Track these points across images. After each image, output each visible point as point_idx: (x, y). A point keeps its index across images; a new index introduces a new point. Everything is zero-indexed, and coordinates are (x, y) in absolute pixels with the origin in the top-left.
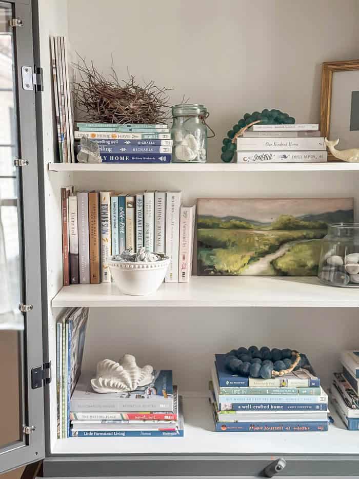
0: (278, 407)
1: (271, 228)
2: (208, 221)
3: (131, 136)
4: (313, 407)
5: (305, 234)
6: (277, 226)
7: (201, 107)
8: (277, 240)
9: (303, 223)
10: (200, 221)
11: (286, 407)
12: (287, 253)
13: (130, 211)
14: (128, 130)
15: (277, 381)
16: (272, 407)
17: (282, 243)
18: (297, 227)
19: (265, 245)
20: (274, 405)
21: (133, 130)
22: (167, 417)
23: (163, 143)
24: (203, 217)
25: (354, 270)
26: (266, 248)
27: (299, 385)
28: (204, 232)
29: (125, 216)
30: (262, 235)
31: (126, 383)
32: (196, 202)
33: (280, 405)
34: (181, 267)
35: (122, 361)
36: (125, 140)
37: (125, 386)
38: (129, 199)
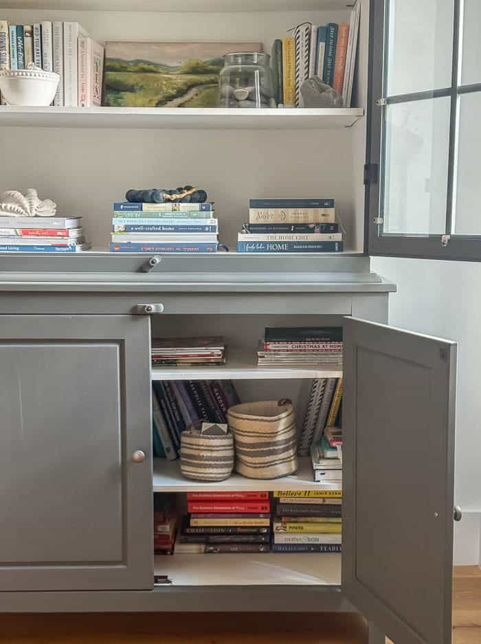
0: (170, 229)
1: (179, 72)
2: (117, 65)
4: (202, 229)
5: (213, 78)
6: (186, 70)
8: (185, 84)
9: (211, 67)
10: (108, 64)
11: (177, 229)
12: (195, 97)
13: (28, 40)
15: (169, 205)
16: (163, 229)
17: (190, 87)
18: (206, 72)
19: (173, 89)
20: (165, 226)
22: (60, 233)
24: (112, 60)
25: (241, 95)
26: (174, 92)
27: (190, 209)
28: (112, 75)
29: (23, 46)
30: (170, 79)
31: (23, 208)
32: (105, 45)
33: (172, 226)
34: (80, 99)
35: (26, 195)
37: (22, 210)
38: (27, 28)
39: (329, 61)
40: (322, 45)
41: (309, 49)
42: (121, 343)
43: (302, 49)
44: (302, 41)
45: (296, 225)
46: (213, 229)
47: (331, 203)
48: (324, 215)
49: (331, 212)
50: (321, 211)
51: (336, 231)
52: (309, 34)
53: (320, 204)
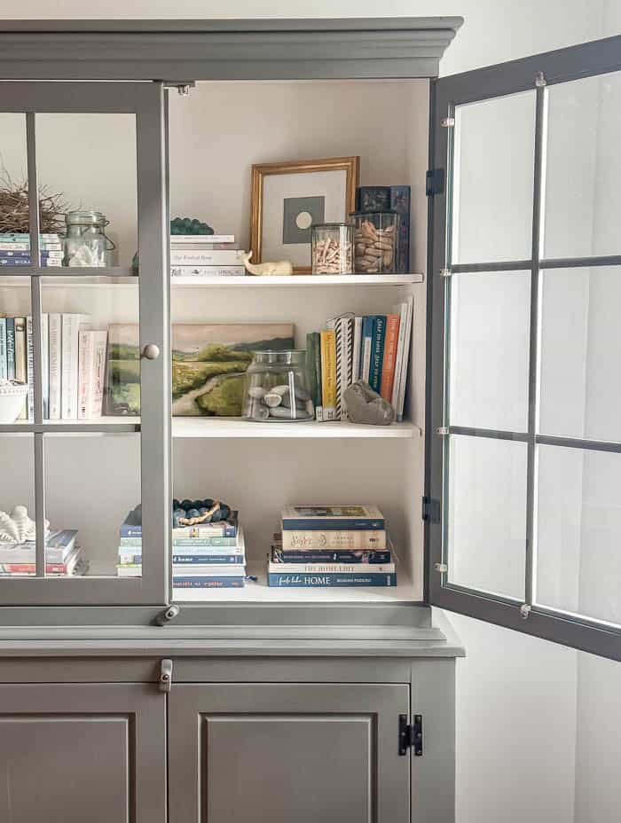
0: (187, 560)
1: (195, 359)
2: (122, 351)
3: (14, 247)
4: (227, 559)
5: (236, 366)
6: (204, 357)
7: (98, 214)
8: (204, 373)
9: (234, 353)
10: (111, 350)
11: (196, 559)
12: (215, 389)
13: (20, 335)
14: (10, 240)
15: (187, 530)
16: (179, 560)
17: (209, 376)
18: (228, 359)
19: (189, 379)
20: (182, 557)
21: (17, 240)
22: (56, 569)
23: (51, 254)
24: (116, 346)
25: (272, 402)
26: (190, 383)
27: (211, 535)
28: (116, 364)
29: (14, 341)
30: (185, 367)
31: (12, 535)
33: (189, 557)
34: (80, 401)
35: (12, 514)
36: (8, 251)
37: (10, 537)
38: (19, 321)
39: (377, 358)
40: (368, 340)
41: (352, 344)
42: (131, 717)
43: (344, 344)
44: (345, 334)
45: (339, 552)
46: (239, 559)
47: (380, 525)
48: (372, 540)
49: (381, 536)
50: (369, 534)
51: (387, 561)
52: (352, 327)
53: (368, 526)
